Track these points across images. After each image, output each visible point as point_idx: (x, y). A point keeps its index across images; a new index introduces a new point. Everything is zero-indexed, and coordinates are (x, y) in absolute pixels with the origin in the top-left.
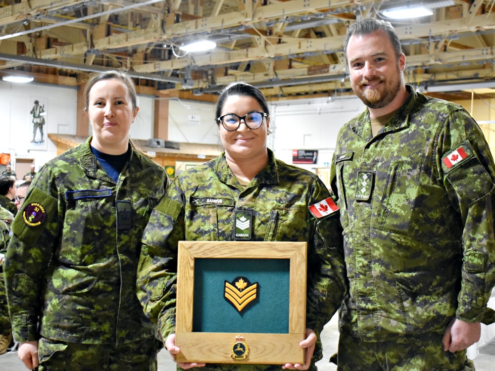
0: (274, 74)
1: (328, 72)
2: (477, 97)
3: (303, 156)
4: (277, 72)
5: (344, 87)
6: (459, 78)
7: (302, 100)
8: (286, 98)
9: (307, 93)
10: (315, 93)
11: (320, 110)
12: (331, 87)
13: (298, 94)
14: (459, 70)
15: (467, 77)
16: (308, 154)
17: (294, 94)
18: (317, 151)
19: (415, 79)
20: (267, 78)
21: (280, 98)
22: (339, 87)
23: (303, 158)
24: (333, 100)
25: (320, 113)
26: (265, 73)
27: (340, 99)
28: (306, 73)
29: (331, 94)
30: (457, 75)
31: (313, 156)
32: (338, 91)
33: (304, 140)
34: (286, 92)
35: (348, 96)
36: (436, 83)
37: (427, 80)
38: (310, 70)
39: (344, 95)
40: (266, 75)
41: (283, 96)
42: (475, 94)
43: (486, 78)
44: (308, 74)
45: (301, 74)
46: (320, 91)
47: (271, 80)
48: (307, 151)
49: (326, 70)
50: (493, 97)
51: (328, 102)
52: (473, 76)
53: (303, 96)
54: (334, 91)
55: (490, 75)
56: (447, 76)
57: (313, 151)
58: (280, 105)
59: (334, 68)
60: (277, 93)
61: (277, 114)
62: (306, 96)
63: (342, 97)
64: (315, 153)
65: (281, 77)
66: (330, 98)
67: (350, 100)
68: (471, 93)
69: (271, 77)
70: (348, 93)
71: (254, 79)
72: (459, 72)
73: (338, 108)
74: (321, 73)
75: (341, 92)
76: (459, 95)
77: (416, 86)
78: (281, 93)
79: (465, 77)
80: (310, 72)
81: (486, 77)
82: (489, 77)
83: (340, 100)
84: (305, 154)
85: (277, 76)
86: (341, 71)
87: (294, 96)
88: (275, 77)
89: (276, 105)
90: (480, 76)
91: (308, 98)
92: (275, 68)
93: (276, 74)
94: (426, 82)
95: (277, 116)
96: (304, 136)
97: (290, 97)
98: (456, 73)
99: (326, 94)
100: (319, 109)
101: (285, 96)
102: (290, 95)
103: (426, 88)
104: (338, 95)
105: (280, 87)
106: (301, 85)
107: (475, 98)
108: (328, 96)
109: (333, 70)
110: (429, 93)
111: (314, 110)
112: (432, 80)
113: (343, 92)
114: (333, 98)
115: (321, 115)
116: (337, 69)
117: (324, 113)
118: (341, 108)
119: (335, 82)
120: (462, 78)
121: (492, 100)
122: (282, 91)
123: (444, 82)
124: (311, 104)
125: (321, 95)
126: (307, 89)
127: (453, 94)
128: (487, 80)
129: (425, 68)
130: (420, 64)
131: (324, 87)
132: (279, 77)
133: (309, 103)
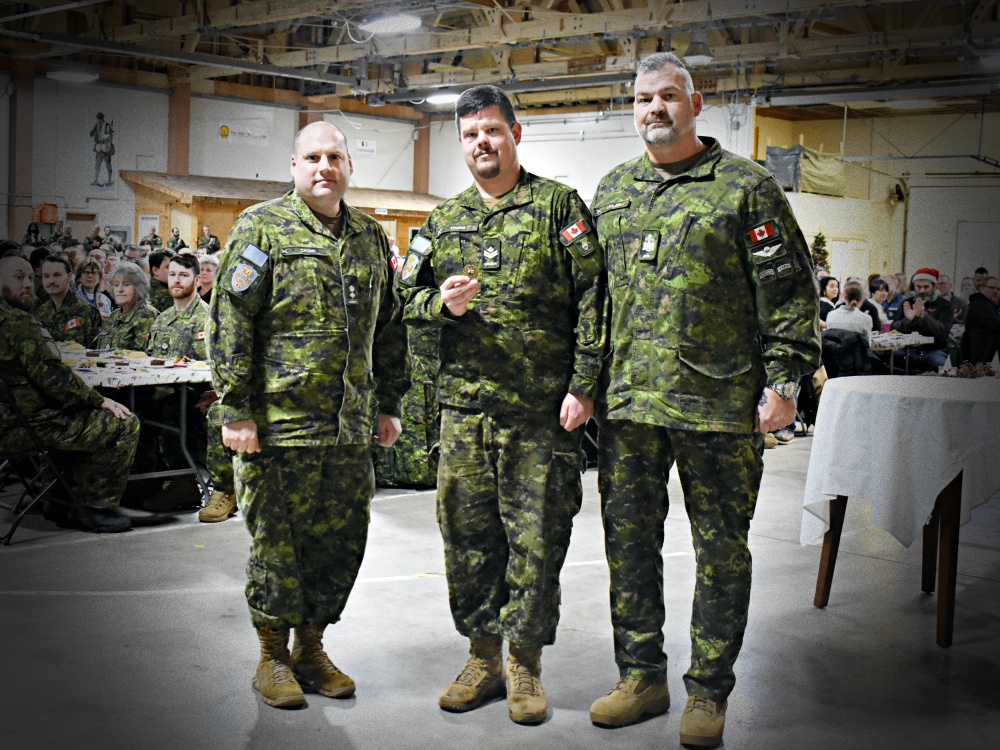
0: (510, 71)
1: (603, 69)
2: (853, 114)
4: (514, 67)
5: (625, 96)
6: (825, 82)
7: (552, 116)
8: (524, 112)
9: (561, 105)
10: (576, 104)
11: (584, 133)
12: (603, 93)
13: (546, 106)
14: (823, 69)
15: (839, 81)
17: (539, 106)
19: (749, 84)
20: (496, 78)
22: (617, 94)
24: (606, 117)
25: (583, 139)
26: (494, 70)
27: (620, 115)
28: (565, 71)
29: (604, 106)
30: (821, 77)
32: (615, 101)
36: (784, 91)
37: (770, 85)
38: (571, 65)
39: (625, 109)
40: (496, 73)
42: (849, 109)
43: (869, 84)
44: (568, 74)
45: (556, 72)
46: (582, 101)
47: (504, 82)
49: (600, 67)
50: (878, 116)
51: (597, 120)
52: (849, 80)
53: (553, 110)
54: (608, 101)
55: (878, 78)
56: (803, 80)
59: (614, 63)
62: (560, 109)
63: (622, 112)
65: (520, 77)
66: (601, 113)
68: (842, 108)
69: (505, 77)
71: (473, 79)
72: (825, 72)
73: (614, 131)
74: (591, 70)
75: (620, 103)
76: (821, 112)
77: (752, 94)
78: (517, 103)
79: (834, 82)
80: (572, 70)
81: (870, 81)
82: (875, 81)
83: (618, 117)
85: (514, 76)
86: (626, 67)
87: (539, 108)
88: (511, 77)
90: (860, 80)
91: (563, 113)
92: (510, 62)
93: (512, 71)
94: (769, 88)
97: (533, 111)
98: (818, 73)
99: (595, 107)
100: (581, 132)
102: (533, 107)
103: (768, 100)
104: (614, 109)
105: (516, 95)
106: (552, 91)
107: (849, 116)
108: (599, 110)
109: (612, 66)
110: (772, 107)
111: (574, 133)
112: (778, 85)
113: (625, 103)
114: (606, 113)
115: (586, 141)
116: (618, 65)
117: (589, 139)
118: (620, 131)
119: (611, 86)
120: (830, 82)
121: (876, 120)
122: (518, 101)
123: (798, 89)
124: (568, 124)
125: (585, 108)
126: (561, 97)
127: (811, 109)
128: (873, 86)
129: (769, 65)
130: (763, 58)
131: (592, 95)
132: (517, 76)
133: (565, 122)
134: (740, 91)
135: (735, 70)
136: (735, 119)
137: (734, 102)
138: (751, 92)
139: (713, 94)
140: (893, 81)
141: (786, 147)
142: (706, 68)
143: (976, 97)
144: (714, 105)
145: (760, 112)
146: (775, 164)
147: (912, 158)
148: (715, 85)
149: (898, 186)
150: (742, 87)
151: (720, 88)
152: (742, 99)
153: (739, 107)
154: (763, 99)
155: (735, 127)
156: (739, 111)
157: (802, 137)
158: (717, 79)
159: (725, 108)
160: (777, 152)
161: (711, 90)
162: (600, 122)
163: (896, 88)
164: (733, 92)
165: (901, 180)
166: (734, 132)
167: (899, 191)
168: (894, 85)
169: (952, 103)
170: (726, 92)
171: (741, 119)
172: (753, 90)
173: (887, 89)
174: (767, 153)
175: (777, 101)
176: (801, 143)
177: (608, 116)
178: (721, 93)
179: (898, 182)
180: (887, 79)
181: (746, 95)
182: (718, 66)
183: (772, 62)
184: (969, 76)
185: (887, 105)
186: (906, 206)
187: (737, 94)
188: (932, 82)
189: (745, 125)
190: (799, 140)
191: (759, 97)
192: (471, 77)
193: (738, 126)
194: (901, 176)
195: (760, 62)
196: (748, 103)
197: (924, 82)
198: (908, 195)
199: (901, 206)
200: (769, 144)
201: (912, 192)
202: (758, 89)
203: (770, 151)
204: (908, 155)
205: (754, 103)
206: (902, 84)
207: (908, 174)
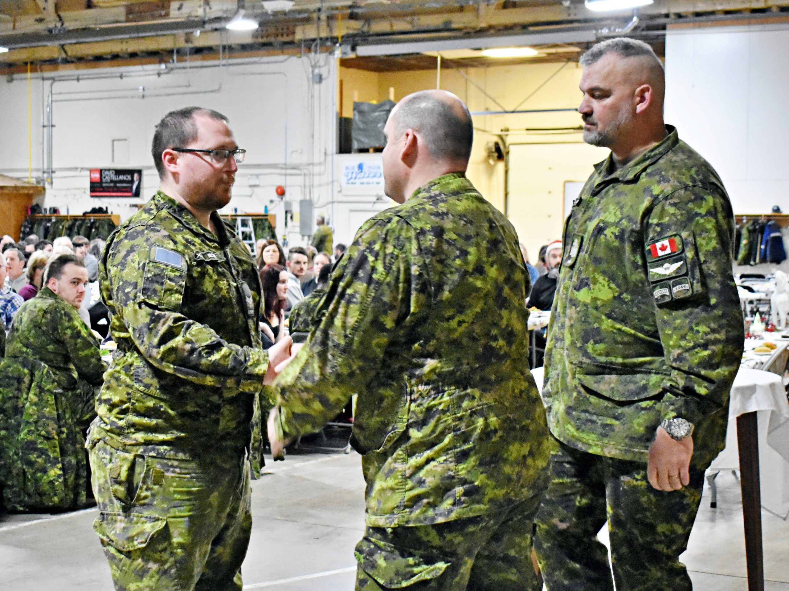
0: (57, 19)
1: (167, 15)
2: (447, 64)
3: (112, 181)
4: (62, 14)
5: (191, 45)
6: (416, 29)
7: (105, 69)
8: (72, 65)
9: (115, 57)
10: (133, 55)
11: (144, 89)
12: (165, 43)
13: (98, 59)
14: (414, 14)
15: (432, 27)
16: (121, 177)
17: (90, 58)
18: (139, 172)
19: (331, 30)
20: (40, 27)
21: (61, 66)
22: (181, 44)
23: (112, 185)
24: (170, 71)
25: (143, 96)
26: (38, 17)
27: (184, 68)
28: (123, 18)
29: (166, 58)
30: (411, 23)
31: (132, 182)
32: (179, 51)
33: (113, 151)
34: (74, 53)
35: (199, 63)
36: (371, 38)
37: (355, 32)
38: (130, 10)
39: (191, 60)
40: (41, 20)
41: (66, 61)
42: (443, 59)
43: (465, 31)
44: (127, 21)
45: (112, 19)
46: (142, 52)
47: (50, 31)
48: (119, 172)
49: (163, 13)
50: (472, 66)
51: (159, 74)
52: (441, 26)
53: (108, 63)
54: (171, 52)
55: (473, 25)
56: (392, 26)
57: (131, 172)
58: (62, 79)
59: (179, 9)
60: (56, 56)
61: (55, 97)
62: (115, 62)
63: (188, 64)
64: (136, 176)
65: (70, 25)
66: (163, 66)
67: (204, 70)
68: (436, 58)
69: (51, 26)
70: (199, 56)
71: (14, 28)
72: (416, 18)
73: (180, 86)
74: (153, 17)
75: (186, 54)
76: (413, 62)
77: (335, 43)
78: (64, 55)
79: (425, 28)
80: (131, 16)
81: (465, 28)
82: (470, 28)
83: (184, 71)
84: (114, 178)
85: (62, 24)
86: (194, 14)
87: (90, 61)
88: (59, 25)
89: (53, 79)
90: (454, 26)
91: (119, 66)
92: (57, 8)
93: (60, 19)
94: (354, 36)
95: (56, 101)
96: (113, 141)
97: (81, 65)
98: (409, 19)
99: (157, 59)
100: (141, 88)
101: (72, 62)
102: (80, 60)
103: (353, 49)
104: (178, 61)
105: (62, 46)
106: (104, 41)
107: (442, 67)
108: (160, 62)
109: (177, 12)
110: (359, 58)
111: (132, 90)
112: (363, 32)
113: (190, 54)
114: (169, 65)
115: (146, 99)
116: (185, 11)
117: (151, 96)
118: (186, 86)
119: (174, 35)
120: (422, 28)
121: (472, 70)
122: (66, 52)
123: (386, 37)
124: (124, 79)
125: (144, 60)
126: (116, 48)
127: (400, 60)
128: (469, 33)
129: (356, 10)
130: (350, 3)
131: (152, 45)
132: (66, 24)
133: (121, 77)
134: (321, 39)
135: (315, 16)
136: (317, 71)
137: (316, 52)
138: (334, 40)
139: (291, 43)
140: (490, 27)
141: (374, 102)
142: (284, 13)
143: (578, 44)
144: (294, 55)
145: (345, 63)
146: (365, 123)
147: (513, 112)
148: (294, 33)
149: (497, 144)
150: (324, 35)
151: (299, 35)
152: (324, 48)
153: (321, 57)
154: (348, 48)
155: (318, 80)
156: (322, 63)
157: (392, 90)
158: (295, 26)
159: (304, 59)
160: (365, 108)
161: (286, 39)
162: (163, 76)
163: (492, 35)
164: (314, 40)
165: (500, 137)
166: (317, 86)
167: (498, 149)
168: (492, 31)
169: (553, 50)
170: (305, 41)
171: (324, 71)
172: (337, 38)
173: (482, 37)
174: (354, 109)
175: (364, 51)
176: (392, 97)
177: (172, 69)
178: (300, 41)
179: (496, 139)
180: (483, 25)
181: (329, 44)
182: (300, 12)
183: (359, 7)
184: (571, 22)
185: (485, 53)
186: (506, 166)
187: (318, 41)
188: (531, 29)
189: (327, 78)
190: (388, 93)
191: (343, 46)
192: (11, 25)
193: (320, 79)
194: (500, 133)
195: (344, 7)
196: (332, 52)
197: (524, 28)
198: (508, 153)
199: (501, 165)
200: (356, 99)
201: (512, 149)
202: (342, 37)
203: (357, 107)
204: (508, 109)
205: (338, 53)
206: (499, 30)
207: (507, 130)
